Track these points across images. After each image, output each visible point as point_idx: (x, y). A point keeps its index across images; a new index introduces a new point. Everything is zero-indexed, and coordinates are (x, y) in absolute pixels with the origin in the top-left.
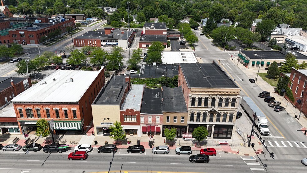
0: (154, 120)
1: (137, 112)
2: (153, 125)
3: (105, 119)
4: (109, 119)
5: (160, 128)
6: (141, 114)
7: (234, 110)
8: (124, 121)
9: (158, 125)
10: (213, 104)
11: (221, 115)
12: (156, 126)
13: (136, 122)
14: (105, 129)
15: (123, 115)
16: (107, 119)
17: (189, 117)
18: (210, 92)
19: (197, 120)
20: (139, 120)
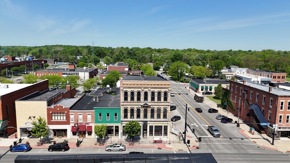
0: (85, 118)
1: (66, 109)
2: (84, 124)
3: (30, 117)
4: (34, 117)
5: (91, 127)
6: (70, 111)
7: (167, 104)
8: (52, 120)
9: (89, 124)
10: (146, 98)
11: (155, 110)
12: (87, 125)
13: (65, 121)
14: (29, 130)
15: (51, 112)
16: (32, 118)
17: (122, 114)
18: (141, 85)
19: (131, 118)
20: (68, 118)
